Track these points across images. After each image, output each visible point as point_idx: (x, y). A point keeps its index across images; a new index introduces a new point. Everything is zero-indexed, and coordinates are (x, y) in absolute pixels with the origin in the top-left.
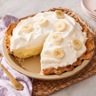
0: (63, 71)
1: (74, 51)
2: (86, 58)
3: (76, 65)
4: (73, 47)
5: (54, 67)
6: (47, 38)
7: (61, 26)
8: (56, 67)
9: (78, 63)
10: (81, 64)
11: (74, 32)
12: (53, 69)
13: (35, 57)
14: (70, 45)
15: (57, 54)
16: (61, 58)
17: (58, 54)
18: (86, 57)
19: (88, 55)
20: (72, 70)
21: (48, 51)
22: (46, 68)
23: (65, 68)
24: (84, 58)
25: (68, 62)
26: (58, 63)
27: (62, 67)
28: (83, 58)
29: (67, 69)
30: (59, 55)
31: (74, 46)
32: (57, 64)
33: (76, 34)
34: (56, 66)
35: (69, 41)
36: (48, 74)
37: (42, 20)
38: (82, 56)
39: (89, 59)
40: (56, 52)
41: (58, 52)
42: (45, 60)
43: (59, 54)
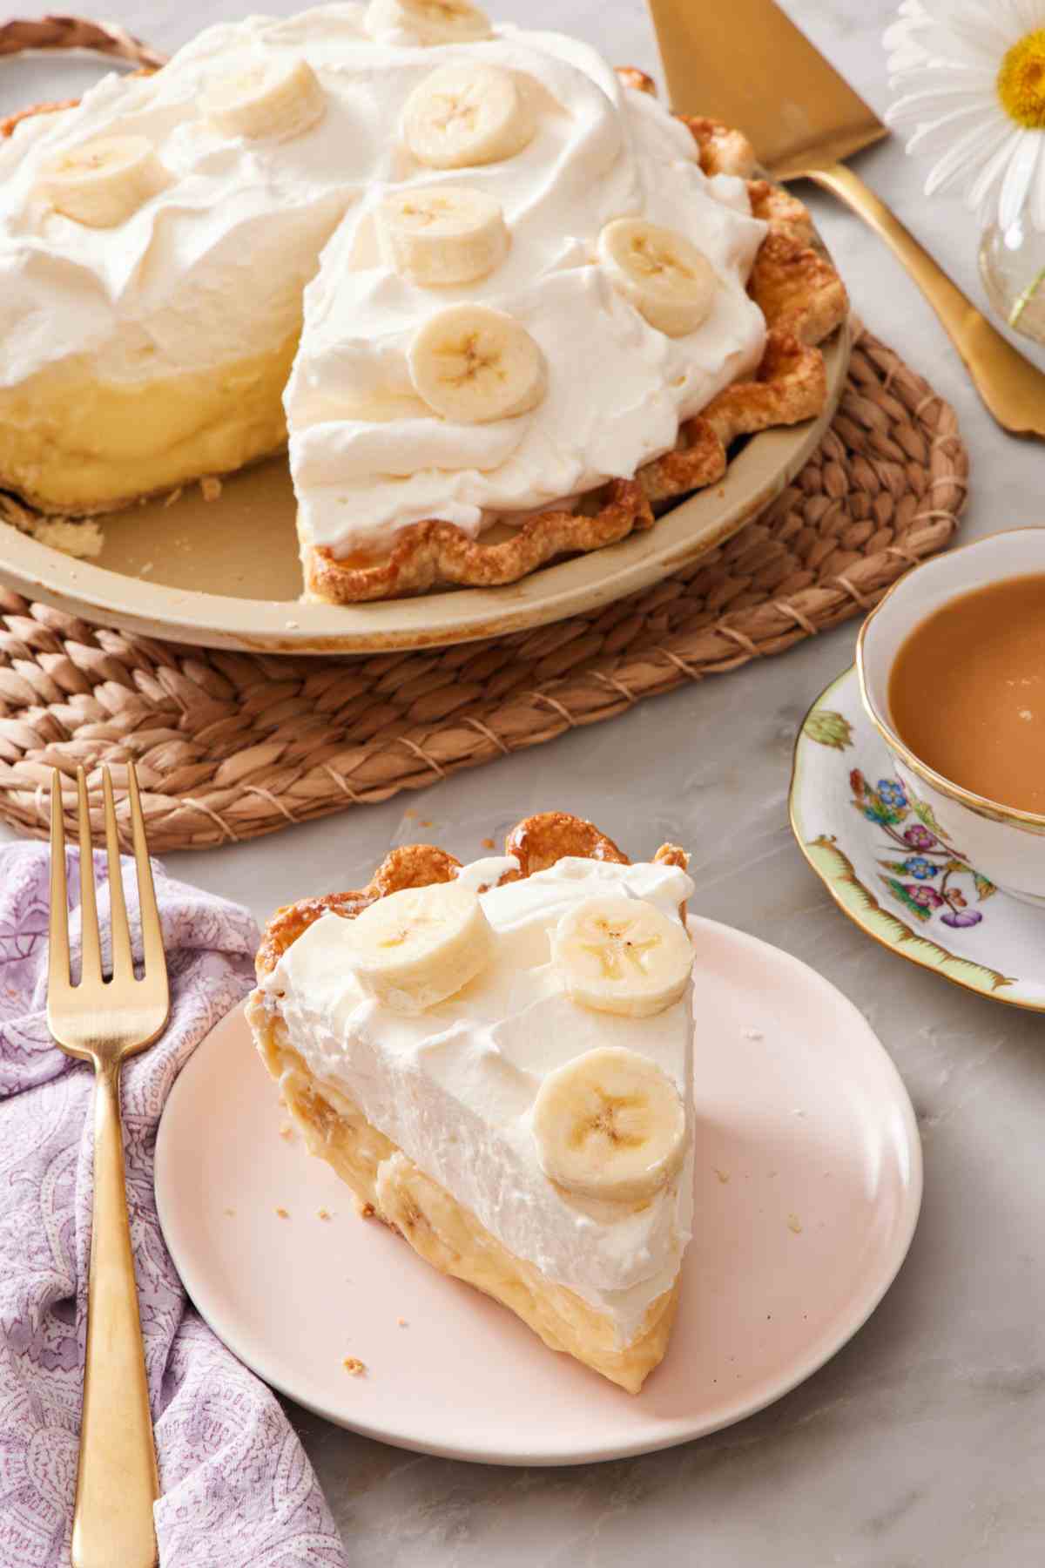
0: (540, 547)
1: (638, 340)
2: (767, 407)
3: (673, 487)
4: (622, 292)
5: (443, 515)
6: (335, 240)
7: (468, 111)
8: (467, 516)
9: (696, 467)
10: (722, 479)
11: (619, 159)
12: (427, 536)
13: (212, 489)
14: (586, 272)
15: (461, 365)
16: (512, 416)
17: (471, 374)
18: (772, 398)
19: (790, 380)
20: (638, 531)
21: (360, 343)
22: (353, 537)
23: (562, 521)
24: (749, 420)
25: (581, 454)
26: (485, 472)
27: (532, 502)
28: (739, 413)
29: (583, 530)
30: (482, 374)
31: (631, 285)
32: (474, 476)
33: (638, 185)
34: (459, 496)
35: (570, 242)
36: (379, 589)
37: (258, 75)
38: (725, 391)
39: (802, 424)
40: (448, 350)
41: (469, 351)
42: (339, 446)
43: (485, 363)
